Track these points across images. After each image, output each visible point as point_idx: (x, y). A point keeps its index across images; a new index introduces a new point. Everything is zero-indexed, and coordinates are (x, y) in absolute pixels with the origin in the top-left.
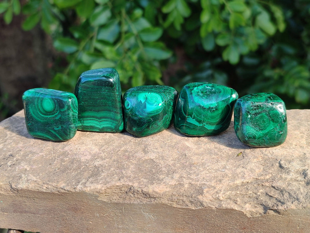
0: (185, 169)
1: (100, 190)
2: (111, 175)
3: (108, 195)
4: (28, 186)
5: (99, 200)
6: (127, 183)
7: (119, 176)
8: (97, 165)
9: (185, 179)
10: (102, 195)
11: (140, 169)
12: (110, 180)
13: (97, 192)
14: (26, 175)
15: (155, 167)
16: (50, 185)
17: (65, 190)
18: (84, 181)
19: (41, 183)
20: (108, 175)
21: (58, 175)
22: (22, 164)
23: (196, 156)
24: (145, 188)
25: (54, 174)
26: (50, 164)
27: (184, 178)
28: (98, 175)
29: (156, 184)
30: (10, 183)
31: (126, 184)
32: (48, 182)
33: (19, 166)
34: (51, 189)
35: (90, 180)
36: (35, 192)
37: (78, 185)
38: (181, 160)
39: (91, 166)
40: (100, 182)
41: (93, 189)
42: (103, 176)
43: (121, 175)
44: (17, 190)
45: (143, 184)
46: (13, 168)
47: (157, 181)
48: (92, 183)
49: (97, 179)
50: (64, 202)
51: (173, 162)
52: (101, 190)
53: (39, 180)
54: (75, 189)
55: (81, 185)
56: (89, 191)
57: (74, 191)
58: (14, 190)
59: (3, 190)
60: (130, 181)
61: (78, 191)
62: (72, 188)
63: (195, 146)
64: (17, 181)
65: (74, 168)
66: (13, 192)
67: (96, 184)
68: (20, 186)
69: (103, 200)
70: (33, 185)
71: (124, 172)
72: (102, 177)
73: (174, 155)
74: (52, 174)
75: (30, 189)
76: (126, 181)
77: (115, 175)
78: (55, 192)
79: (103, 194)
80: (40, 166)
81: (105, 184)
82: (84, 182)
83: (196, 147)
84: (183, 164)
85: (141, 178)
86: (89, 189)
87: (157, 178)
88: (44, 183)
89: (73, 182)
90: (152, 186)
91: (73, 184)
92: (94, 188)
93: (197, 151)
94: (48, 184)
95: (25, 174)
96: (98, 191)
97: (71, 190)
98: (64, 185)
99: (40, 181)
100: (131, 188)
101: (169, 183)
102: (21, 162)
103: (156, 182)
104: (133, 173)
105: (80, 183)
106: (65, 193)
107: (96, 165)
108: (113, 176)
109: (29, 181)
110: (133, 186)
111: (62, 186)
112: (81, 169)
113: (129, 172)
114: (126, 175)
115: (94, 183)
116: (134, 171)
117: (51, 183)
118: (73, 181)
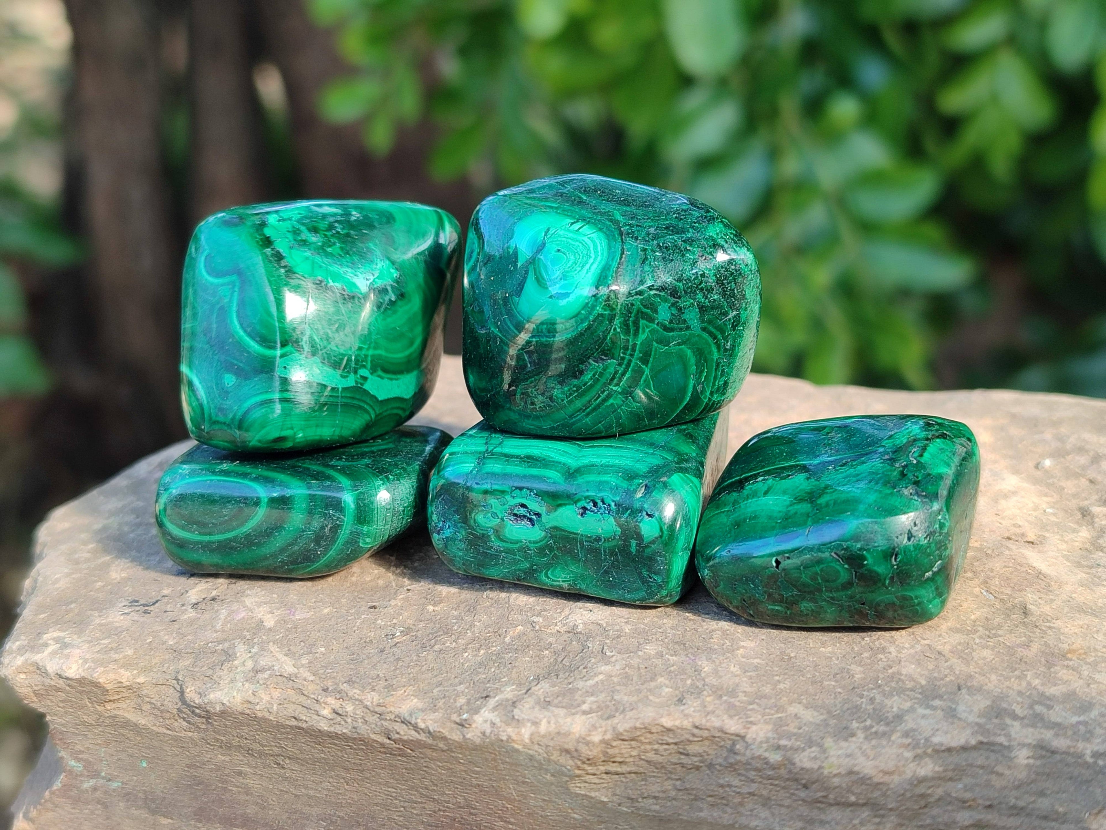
0: (1018, 677)
1: (578, 742)
2: (640, 676)
3: (619, 770)
4: (252, 699)
5: (578, 795)
6: (715, 722)
7: (680, 684)
8: (581, 626)
9: (1017, 724)
10: (590, 769)
11: (790, 658)
12: (635, 698)
13: (567, 751)
14: (255, 650)
15: (866, 655)
16: (352, 699)
17: (416, 728)
18: (509, 692)
19: (311, 687)
20: (627, 676)
21: (398, 659)
22: (248, 602)
23: (1084, 620)
24: (804, 750)
25: (382, 651)
26: (374, 607)
27: (1015, 717)
28: (581, 672)
29: (866, 738)
30: (177, 679)
31: (708, 725)
32: (345, 687)
33: (235, 607)
34: (354, 720)
35: (543, 689)
36: (284, 727)
37: (477, 711)
38: (1000, 632)
39: (554, 629)
40: (584, 703)
41: (550, 733)
42: (601, 677)
43: (689, 682)
44: (203, 714)
45: (795, 731)
46: (207, 616)
47: (868, 722)
48: (546, 704)
49: (573, 691)
50: (412, 788)
51: (958, 638)
52: (587, 743)
53: (307, 675)
54: (463, 726)
55: (495, 709)
56: (527, 741)
57: (456, 736)
58: (193, 712)
59: (146, 707)
60: (732, 710)
61: (478, 741)
62: (451, 721)
63: (1076, 570)
64: (210, 672)
65: (473, 633)
66: (189, 722)
67: (562, 712)
68: (218, 694)
69: (593, 794)
70: (276, 694)
71: (707, 668)
72: (596, 679)
73: (965, 605)
74: (371, 650)
75: (259, 715)
76: (713, 712)
77: (661, 680)
78: (373, 736)
79: (595, 764)
80: (326, 611)
81: (608, 718)
82: (507, 700)
83: (1081, 575)
84: (1011, 650)
85: (791, 703)
86: (526, 732)
87: (870, 707)
88: (325, 690)
89: (457, 695)
90: (844, 744)
91: (458, 705)
92: (552, 727)
93: (1084, 596)
94: (341, 695)
95: (249, 643)
96: (570, 746)
97: (446, 733)
98: (415, 702)
99: (312, 678)
100: (734, 744)
101: (933, 735)
102: (249, 592)
103: (866, 729)
104: (751, 678)
105: (492, 702)
106: (418, 741)
107: (575, 626)
108: (653, 679)
109: (260, 676)
110: (743, 738)
111: (404, 709)
112: (507, 640)
113: (732, 668)
114: (714, 682)
115: (557, 706)
116: (756, 668)
117: (355, 692)
118: (460, 688)
